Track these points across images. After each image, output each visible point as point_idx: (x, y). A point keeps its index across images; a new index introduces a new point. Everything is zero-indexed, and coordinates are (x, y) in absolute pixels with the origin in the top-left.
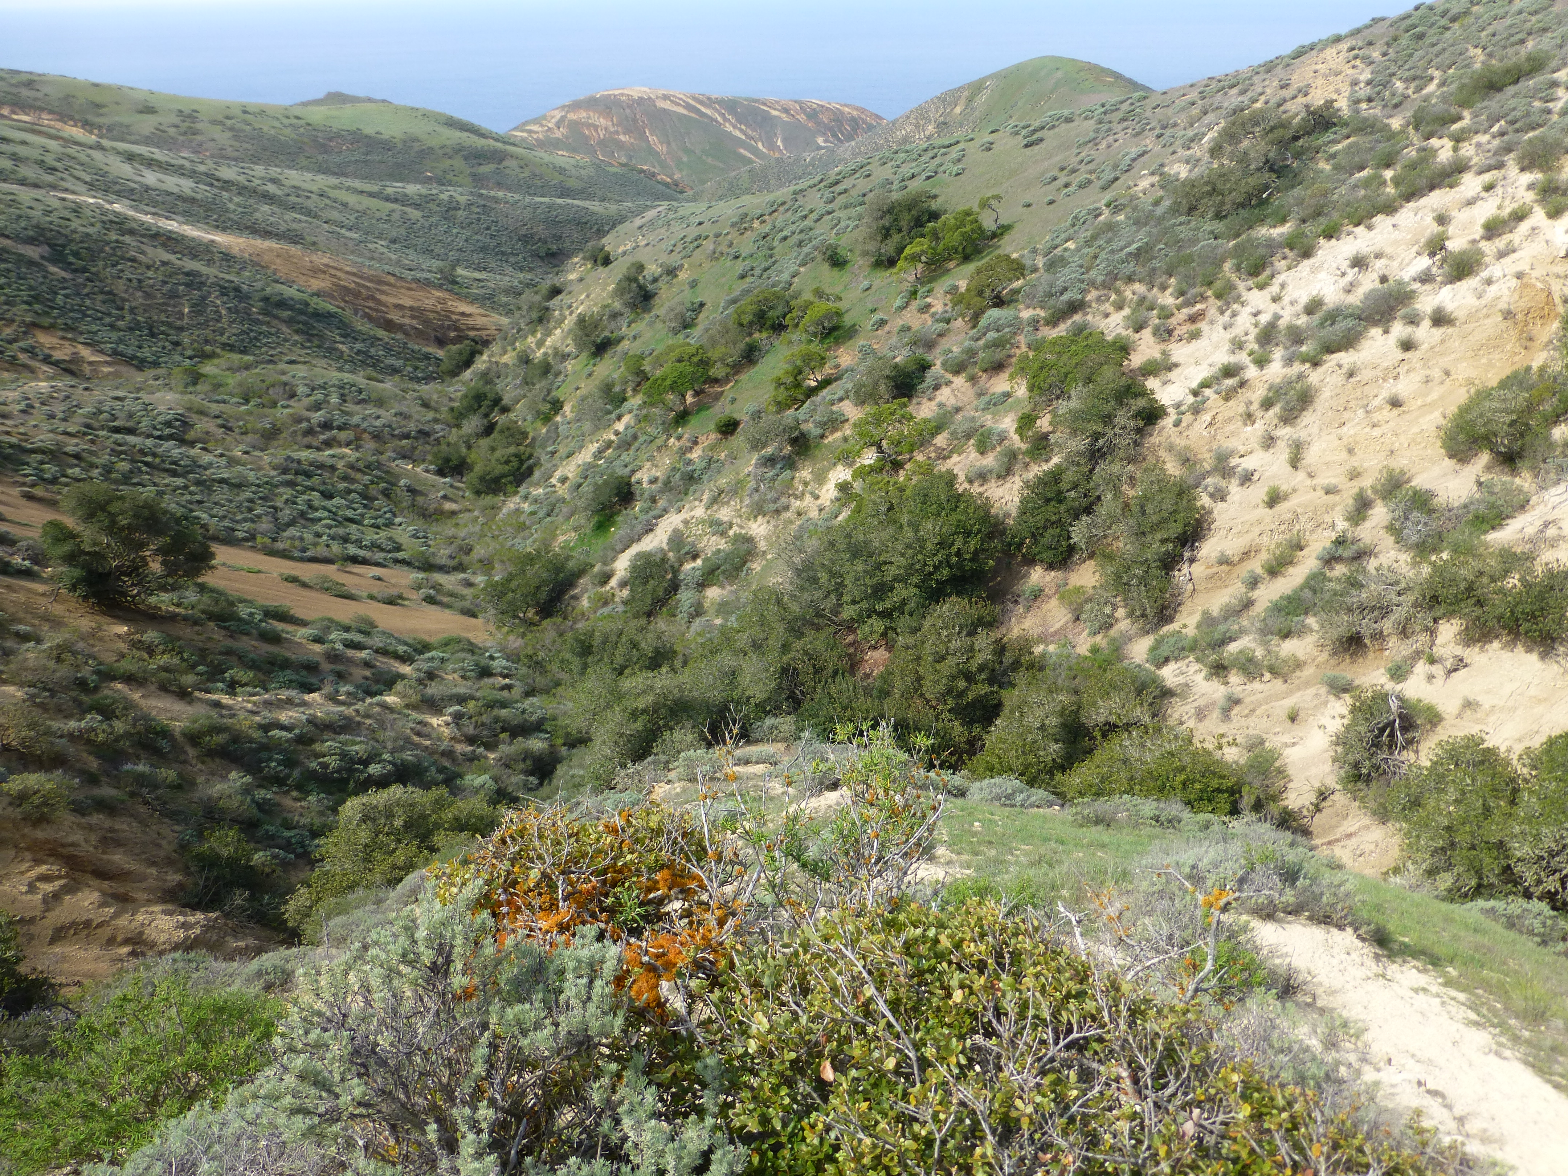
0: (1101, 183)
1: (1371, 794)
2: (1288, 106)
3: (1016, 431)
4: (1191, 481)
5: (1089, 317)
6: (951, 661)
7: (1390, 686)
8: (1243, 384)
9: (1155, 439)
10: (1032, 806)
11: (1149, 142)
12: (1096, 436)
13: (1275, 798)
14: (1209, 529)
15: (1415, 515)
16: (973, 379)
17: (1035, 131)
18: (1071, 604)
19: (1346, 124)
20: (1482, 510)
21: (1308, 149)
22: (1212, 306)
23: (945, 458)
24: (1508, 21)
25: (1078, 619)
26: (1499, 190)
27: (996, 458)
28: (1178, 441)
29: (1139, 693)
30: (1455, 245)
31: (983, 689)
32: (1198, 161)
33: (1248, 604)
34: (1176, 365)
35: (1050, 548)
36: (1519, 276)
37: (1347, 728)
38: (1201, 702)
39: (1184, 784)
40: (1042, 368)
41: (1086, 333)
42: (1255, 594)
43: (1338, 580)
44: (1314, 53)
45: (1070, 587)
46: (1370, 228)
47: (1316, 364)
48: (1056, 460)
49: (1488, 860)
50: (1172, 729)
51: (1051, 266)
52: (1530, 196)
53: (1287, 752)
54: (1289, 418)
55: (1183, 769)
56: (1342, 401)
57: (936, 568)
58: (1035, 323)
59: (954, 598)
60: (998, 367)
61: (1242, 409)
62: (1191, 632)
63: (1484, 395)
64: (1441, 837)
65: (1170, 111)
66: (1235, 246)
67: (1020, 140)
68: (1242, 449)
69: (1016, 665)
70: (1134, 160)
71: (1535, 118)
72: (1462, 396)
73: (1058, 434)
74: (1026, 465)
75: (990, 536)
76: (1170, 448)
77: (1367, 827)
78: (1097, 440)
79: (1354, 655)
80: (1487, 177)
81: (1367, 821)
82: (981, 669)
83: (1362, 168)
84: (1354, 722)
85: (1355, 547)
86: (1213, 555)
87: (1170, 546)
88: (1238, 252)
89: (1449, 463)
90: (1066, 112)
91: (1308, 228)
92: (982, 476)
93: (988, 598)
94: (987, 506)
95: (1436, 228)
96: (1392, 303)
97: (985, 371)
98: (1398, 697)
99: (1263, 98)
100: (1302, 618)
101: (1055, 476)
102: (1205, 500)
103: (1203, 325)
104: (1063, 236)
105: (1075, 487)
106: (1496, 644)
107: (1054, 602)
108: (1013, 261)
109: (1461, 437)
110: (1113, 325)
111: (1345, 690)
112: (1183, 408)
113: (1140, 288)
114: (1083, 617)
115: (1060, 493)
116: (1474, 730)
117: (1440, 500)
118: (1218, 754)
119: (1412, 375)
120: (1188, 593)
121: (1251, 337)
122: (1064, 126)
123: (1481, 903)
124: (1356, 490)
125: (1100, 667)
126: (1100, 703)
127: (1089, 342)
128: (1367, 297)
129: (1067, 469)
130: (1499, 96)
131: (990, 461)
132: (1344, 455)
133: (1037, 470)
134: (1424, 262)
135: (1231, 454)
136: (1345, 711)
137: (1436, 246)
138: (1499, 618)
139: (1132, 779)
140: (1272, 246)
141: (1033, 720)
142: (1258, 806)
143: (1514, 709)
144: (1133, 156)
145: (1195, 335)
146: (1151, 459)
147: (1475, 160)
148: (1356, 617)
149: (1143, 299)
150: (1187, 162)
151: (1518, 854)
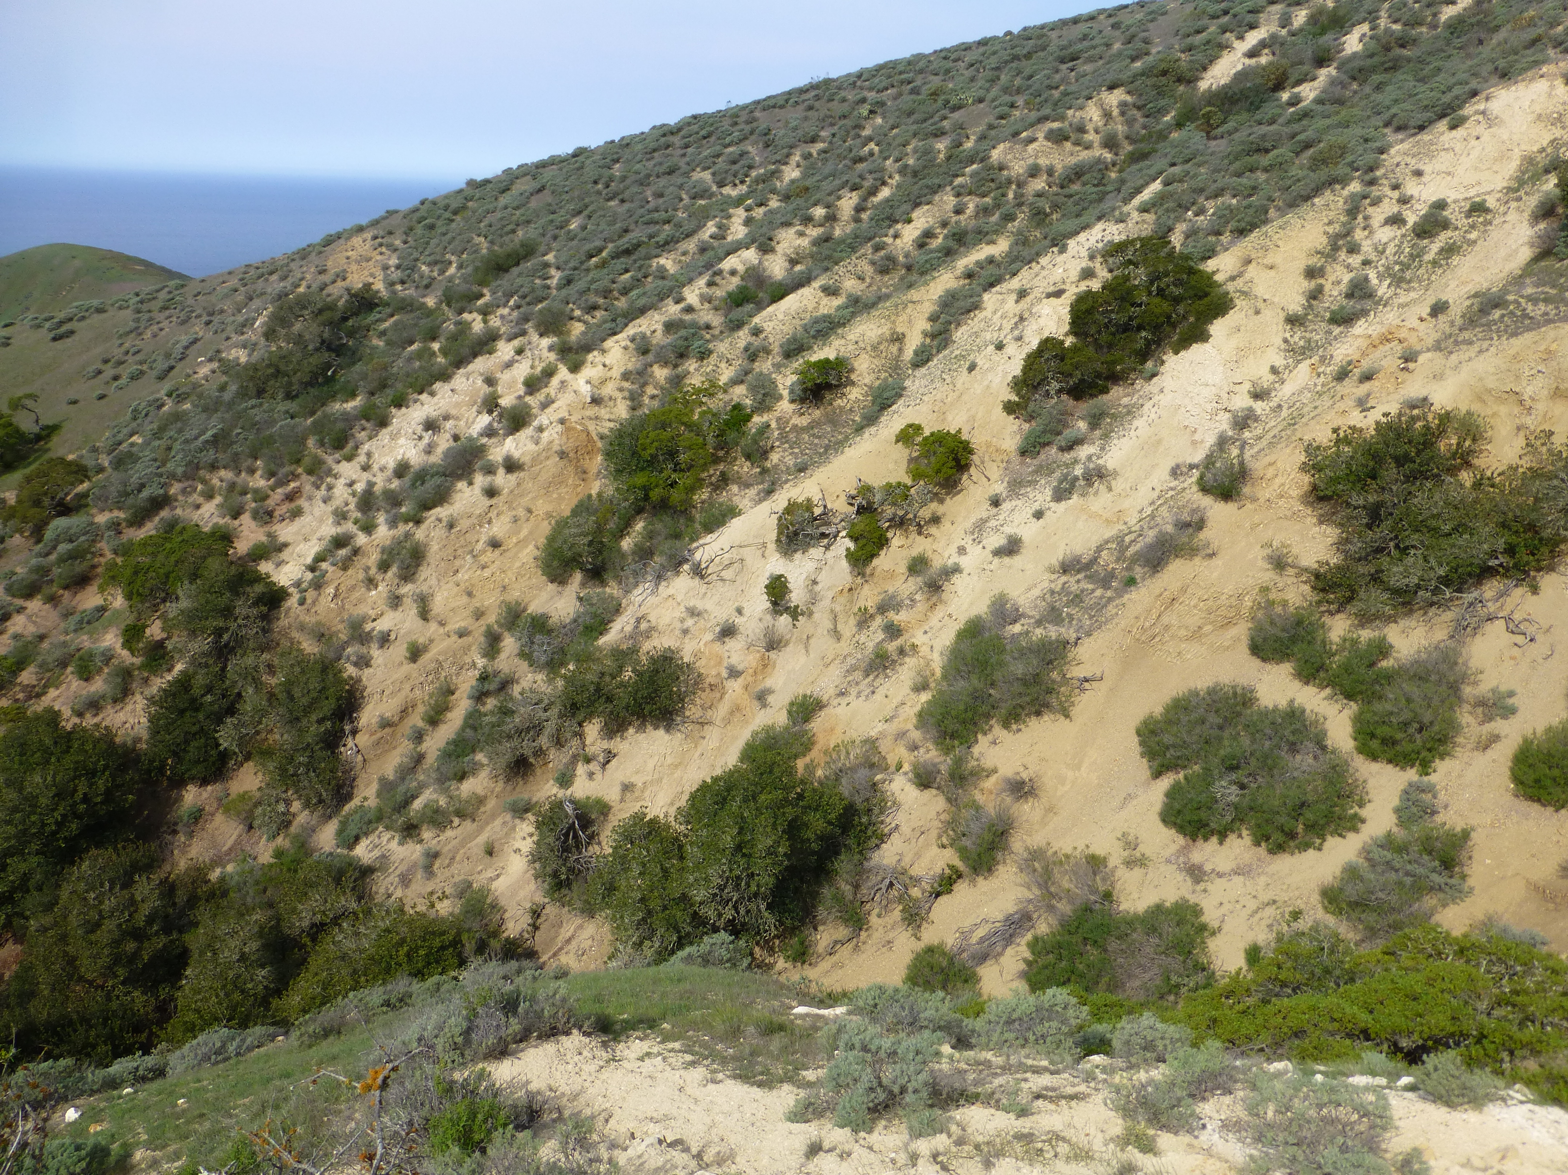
0: (155, 373)
1: (575, 895)
2: (330, 289)
3: (124, 646)
4: (331, 655)
5: (179, 511)
6: (109, 925)
7: (561, 794)
8: (356, 552)
9: (283, 622)
10: (250, 1049)
11: (198, 329)
12: (219, 633)
13: (495, 934)
14: (363, 697)
15: (538, 638)
16: (52, 600)
17: (61, 323)
18: (238, 814)
19: (388, 304)
20: (588, 620)
21: (359, 328)
22: (306, 482)
23: (39, 696)
24: (499, 215)
25: (251, 827)
26: (528, 353)
27: (105, 681)
28: (307, 619)
29: (338, 881)
30: (506, 401)
31: (160, 942)
32: (255, 344)
33: (419, 759)
34: (285, 545)
35: (198, 762)
36: (562, 421)
37: (537, 843)
38: (402, 868)
39: (408, 955)
40: (136, 573)
41: (178, 528)
42: (425, 746)
43: (492, 713)
44: (342, 241)
45: (233, 795)
46: (432, 394)
47: (418, 522)
48: (179, 667)
49: (679, 914)
50: (381, 905)
51: (119, 463)
52: (552, 357)
53: (495, 885)
54: (408, 575)
55: (403, 941)
56: (450, 551)
57: (60, 825)
58: (115, 527)
59: (93, 852)
60: (81, 581)
61: (361, 575)
62: (372, 802)
63: (561, 525)
64: (639, 909)
65: (213, 298)
66: (314, 423)
67: (44, 334)
68: (372, 613)
69: (193, 901)
70: (186, 348)
71: (539, 293)
72: (546, 528)
73: (175, 639)
74: (146, 681)
75: (123, 768)
76: (302, 628)
77: (580, 927)
78: (221, 636)
79: (525, 776)
80: (516, 343)
81: (579, 921)
82: (150, 920)
83: (412, 343)
84: (542, 837)
85: (497, 679)
86: (373, 721)
87: (329, 724)
88: (318, 429)
89: (552, 587)
90: (95, 302)
91: (378, 400)
92: (95, 705)
93: (138, 838)
94: (108, 735)
95: (486, 389)
96: (469, 458)
97: (66, 587)
98: (571, 801)
99: (304, 283)
100: (471, 757)
101: (184, 684)
102: (351, 670)
103: (302, 502)
104: (125, 431)
105: (209, 689)
106: (631, 730)
107: (219, 818)
108: (70, 464)
109: (555, 563)
110: (207, 515)
111: (527, 811)
112: (304, 586)
113: (226, 474)
114: (256, 823)
115: (193, 700)
116: (635, 808)
117: (554, 620)
118: (432, 914)
119: (502, 517)
120: (360, 765)
121: (352, 506)
122: (97, 317)
123: (681, 954)
124: (484, 628)
125: (289, 870)
126: (300, 907)
127: (185, 536)
128: (447, 453)
129: (195, 673)
130: (507, 276)
131: (98, 685)
132: (465, 599)
133: (159, 683)
134: (485, 420)
135: (364, 619)
136: (532, 829)
137: (490, 404)
138: (627, 708)
139: (355, 972)
140: (349, 420)
141: (229, 954)
142: (481, 948)
143: (660, 780)
144: (185, 344)
145: (297, 513)
146: (285, 643)
147: (503, 330)
148: (516, 742)
149: (232, 486)
150: (245, 347)
151: (698, 899)
